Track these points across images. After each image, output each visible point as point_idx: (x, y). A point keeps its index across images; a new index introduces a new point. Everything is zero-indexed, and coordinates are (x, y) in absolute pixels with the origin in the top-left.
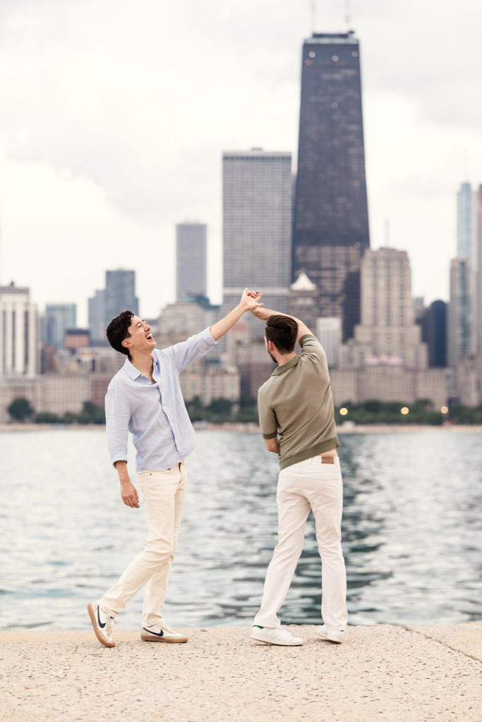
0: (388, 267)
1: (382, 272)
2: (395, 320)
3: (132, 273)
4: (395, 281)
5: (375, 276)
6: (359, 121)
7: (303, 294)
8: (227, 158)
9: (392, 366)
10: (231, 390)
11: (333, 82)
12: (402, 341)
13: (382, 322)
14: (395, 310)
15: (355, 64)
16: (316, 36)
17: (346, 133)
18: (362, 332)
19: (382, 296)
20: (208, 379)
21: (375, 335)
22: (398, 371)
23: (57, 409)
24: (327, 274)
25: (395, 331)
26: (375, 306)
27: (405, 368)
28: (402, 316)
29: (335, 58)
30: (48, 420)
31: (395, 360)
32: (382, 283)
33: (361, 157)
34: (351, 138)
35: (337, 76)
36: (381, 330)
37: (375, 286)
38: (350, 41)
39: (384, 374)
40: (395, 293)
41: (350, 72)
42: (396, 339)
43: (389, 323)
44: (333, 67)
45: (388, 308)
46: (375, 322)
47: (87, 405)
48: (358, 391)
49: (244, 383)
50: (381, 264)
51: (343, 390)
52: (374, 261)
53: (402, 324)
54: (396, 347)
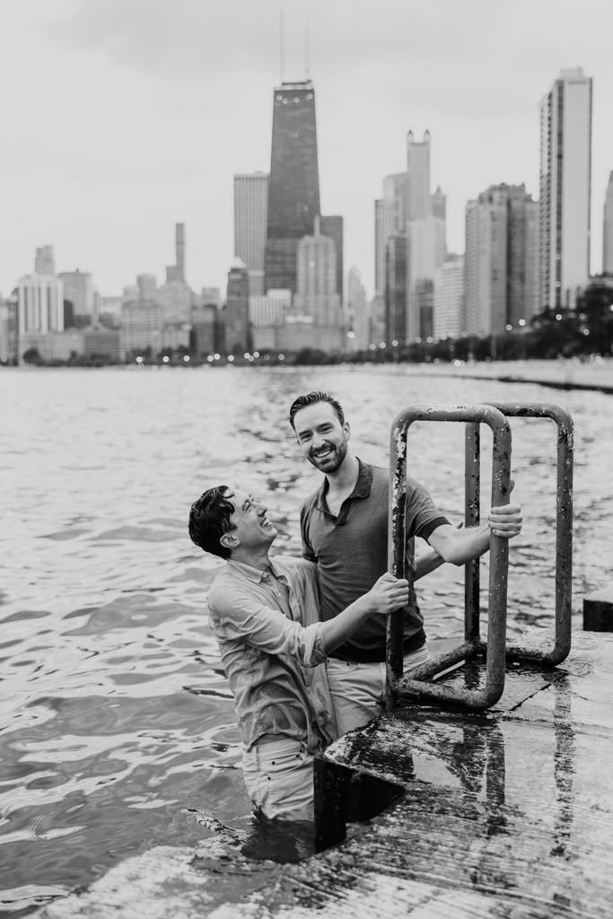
0: (316, 251)
1: (312, 255)
2: (321, 290)
4: (321, 263)
5: (307, 259)
6: (314, 147)
8: (237, 179)
9: (305, 324)
10: (185, 342)
11: (294, 118)
12: (326, 305)
13: (312, 291)
14: (321, 283)
15: (311, 105)
16: (283, 84)
18: (299, 300)
19: (312, 272)
20: (167, 335)
21: (307, 302)
22: (308, 327)
24: (288, 259)
25: (321, 298)
26: (307, 280)
27: (316, 325)
28: (326, 287)
29: (297, 100)
31: (309, 320)
32: (312, 263)
33: (315, 174)
34: (307, 159)
35: (297, 113)
36: (311, 297)
37: (307, 265)
38: (308, 87)
39: (298, 330)
40: (322, 271)
41: (307, 110)
42: (322, 304)
43: (317, 292)
44: (294, 107)
45: (316, 281)
46: (307, 292)
47: (74, 354)
48: (277, 342)
49: (193, 335)
50: (312, 248)
51: (263, 341)
52: (307, 247)
53: (326, 293)
54: (321, 310)
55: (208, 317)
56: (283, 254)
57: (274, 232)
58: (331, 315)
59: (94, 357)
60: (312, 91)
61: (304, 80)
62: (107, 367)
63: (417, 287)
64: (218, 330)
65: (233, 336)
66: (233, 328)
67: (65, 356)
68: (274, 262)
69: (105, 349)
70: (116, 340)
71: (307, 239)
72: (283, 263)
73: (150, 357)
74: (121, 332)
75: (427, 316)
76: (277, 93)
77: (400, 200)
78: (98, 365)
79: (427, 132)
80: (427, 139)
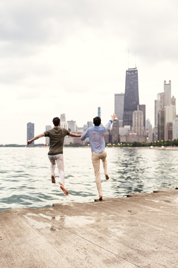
0: (138, 115)
1: (136, 116)
2: (139, 126)
4: (139, 118)
5: (135, 117)
6: (137, 86)
8: (115, 95)
9: (135, 135)
11: (132, 78)
12: (141, 130)
13: (136, 126)
14: (139, 123)
15: (137, 74)
16: (129, 69)
18: (133, 128)
19: (137, 121)
21: (135, 129)
24: (130, 117)
25: (139, 128)
26: (135, 123)
27: (138, 135)
28: (141, 125)
29: (132, 73)
32: (137, 118)
33: (138, 94)
34: (135, 89)
35: (133, 77)
36: (136, 127)
37: (135, 119)
38: (136, 70)
39: (133, 137)
40: (139, 120)
41: (135, 76)
42: (139, 129)
44: (132, 75)
46: (135, 126)
47: (71, 143)
48: (127, 140)
50: (136, 114)
51: (123, 140)
52: (135, 114)
53: (141, 126)
54: (139, 131)
55: (108, 133)
56: (128, 116)
57: (125, 109)
58: (142, 132)
59: (76, 144)
60: (137, 71)
61: (135, 68)
62: (80, 147)
63: (167, 125)
64: (110, 137)
65: (114, 139)
66: (114, 136)
67: (69, 144)
68: (126, 118)
69: (79, 142)
71: (135, 111)
72: (128, 118)
75: (170, 133)
76: (127, 71)
77: (162, 100)
78: (77, 146)
79: (170, 81)
80: (170, 83)
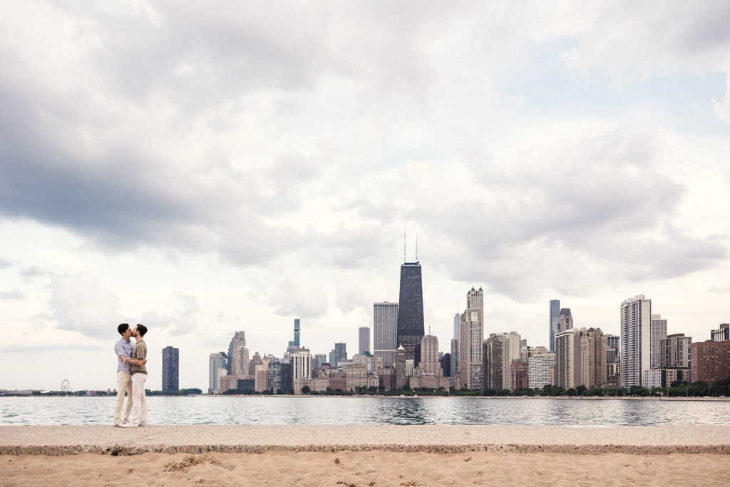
0: (430, 342)
1: (428, 344)
2: (432, 360)
3: (345, 344)
4: (432, 347)
5: (426, 345)
6: (420, 293)
7: (401, 351)
8: (376, 305)
9: (431, 376)
10: (377, 384)
11: (412, 280)
12: (435, 367)
13: (428, 361)
14: (432, 357)
15: (420, 273)
16: (405, 264)
17: (416, 297)
18: (421, 365)
19: (428, 352)
20: (369, 380)
21: (426, 365)
22: (433, 378)
23: (318, 390)
24: (409, 345)
25: (432, 364)
26: (426, 356)
27: (435, 376)
28: (435, 359)
29: (413, 271)
30: (315, 393)
31: (432, 374)
32: (428, 348)
33: (422, 305)
35: (414, 278)
36: (428, 363)
37: (425, 349)
38: (418, 265)
39: (428, 379)
40: (432, 351)
41: (418, 276)
42: (432, 366)
43: (430, 362)
44: (412, 275)
45: (430, 356)
46: (425, 361)
47: (328, 389)
49: (381, 382)
50: (428, 341)
51: (414, 384)
52: (425, 340)
53: (435, 362)
54: (432, 369)
55: (388, 372)
57: (402, 332)
59: (338, 390)
60: (420, 267)
61: (416, 262)
64: (393, 379)
65: (400, 383)
66: (400, 378)
69: (340, 386)
70: (345, 383)
71: (426, 337)
73: (362, 391)
74: (347, 379)
76: (402, 267)
79: (481, 289)
80: (480, 293)
